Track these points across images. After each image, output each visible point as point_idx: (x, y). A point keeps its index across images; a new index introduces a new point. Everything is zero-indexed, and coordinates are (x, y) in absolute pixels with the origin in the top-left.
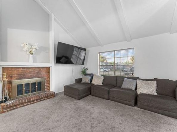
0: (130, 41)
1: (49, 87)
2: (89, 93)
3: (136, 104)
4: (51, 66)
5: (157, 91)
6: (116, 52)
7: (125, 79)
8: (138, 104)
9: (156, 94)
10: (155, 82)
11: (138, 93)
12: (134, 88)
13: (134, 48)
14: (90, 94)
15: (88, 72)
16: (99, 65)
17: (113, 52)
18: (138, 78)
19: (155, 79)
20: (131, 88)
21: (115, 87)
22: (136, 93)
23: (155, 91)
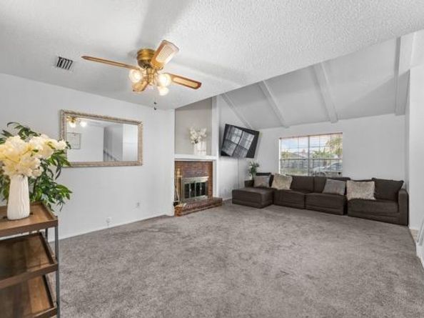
0: (335, 122)
1: (212, 190)
2: (271, 201)
3: (345, 213)
4: (215, 160)
5: (375, 195)
6: (311, 138)
7: (328, 180)
8: (349, 212)
9: (373, 198)
10: (373, 183)
11: (349, 199)
12: (342, 192)
13: (342, 133)
14: (273, 203)
15: (259, 170)
16: (280, 158)
17: (306, 139)
18: (349, 179)
19: (373, 179)
20: (338, 192)
21: (311, 192)
22: (346, 198)
23: (372, 195)
